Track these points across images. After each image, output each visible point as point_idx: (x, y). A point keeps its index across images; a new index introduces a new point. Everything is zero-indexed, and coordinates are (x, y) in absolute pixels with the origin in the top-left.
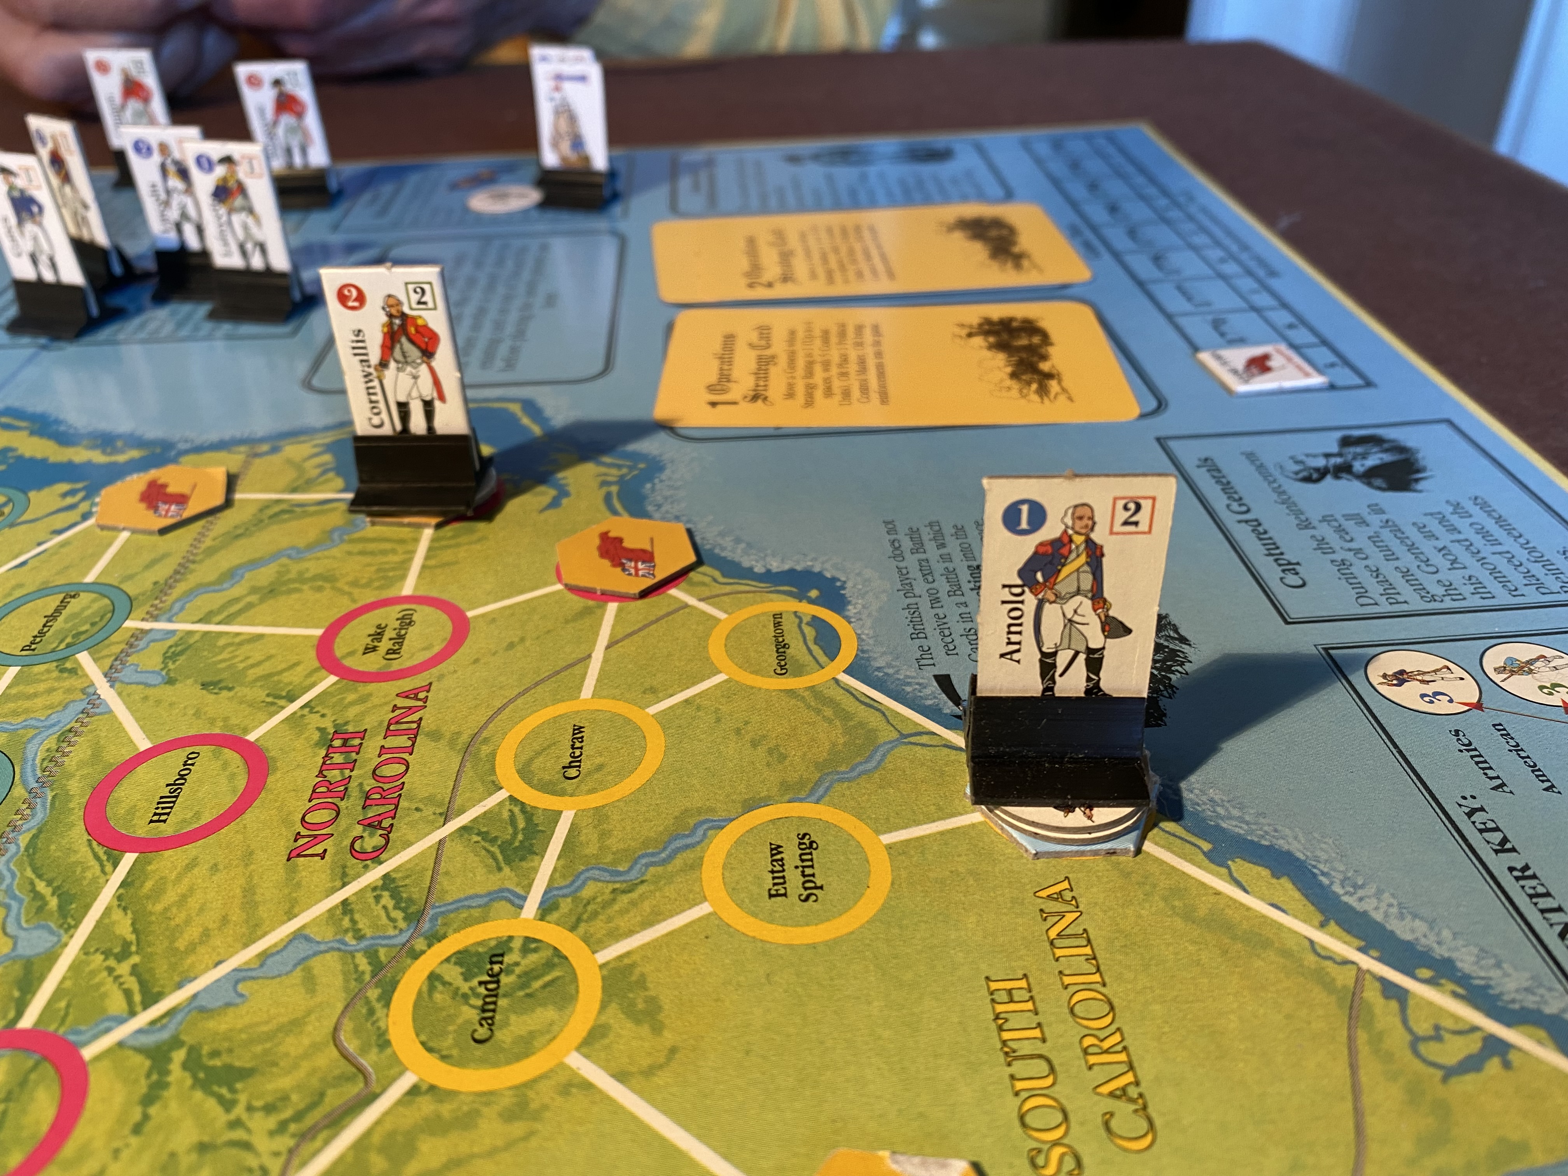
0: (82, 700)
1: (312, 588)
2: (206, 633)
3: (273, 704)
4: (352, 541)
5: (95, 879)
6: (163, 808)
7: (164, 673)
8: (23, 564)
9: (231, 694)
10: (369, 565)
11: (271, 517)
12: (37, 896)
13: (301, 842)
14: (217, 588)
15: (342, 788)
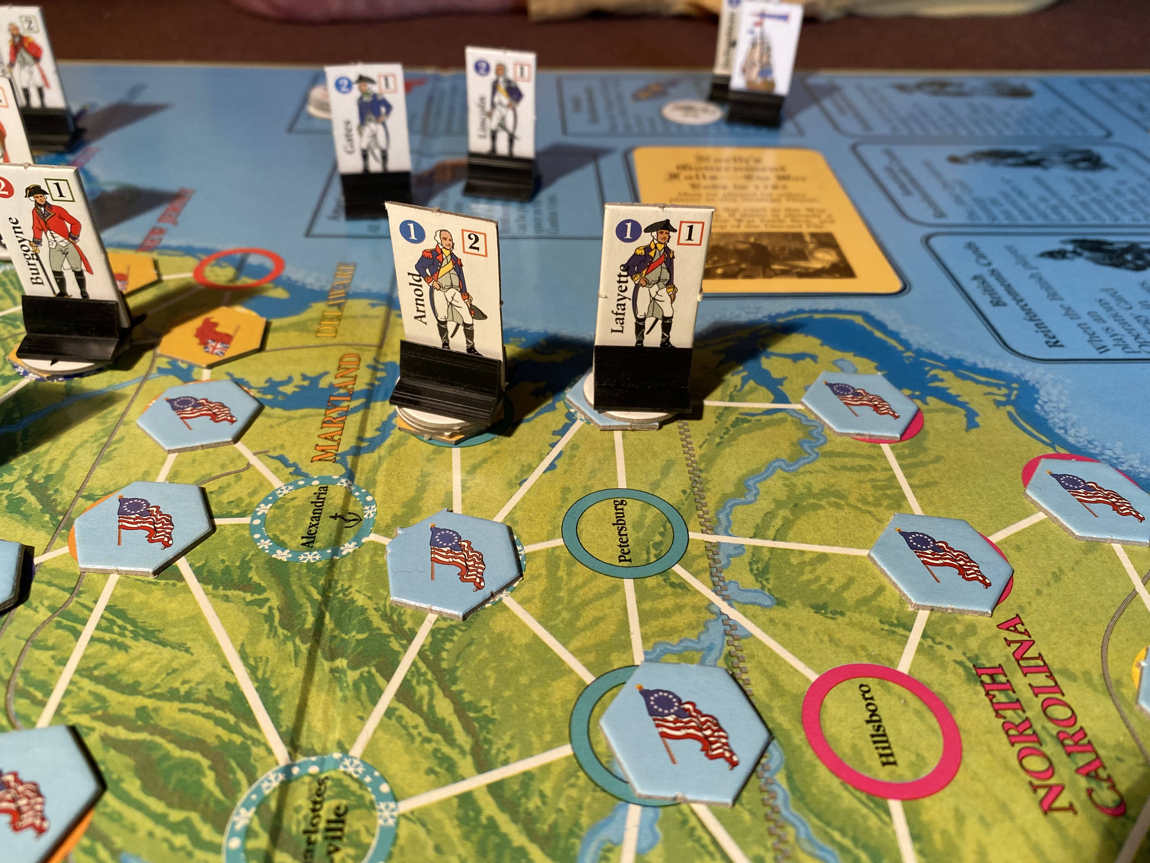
0: (715, 620)
1: (830, 504)
2: (772, 550)
3: (894, 632)
4: (825, 455)
5: (880, 829)
6: (884, 748)
7: (766, 592)
8: (552, 466)
9: (846, 619)
10: (861, 482)
11: (734, 424)
12: (843, 849)
13: (1042, 792)
14: (743, 499)
15: (1029, 732)
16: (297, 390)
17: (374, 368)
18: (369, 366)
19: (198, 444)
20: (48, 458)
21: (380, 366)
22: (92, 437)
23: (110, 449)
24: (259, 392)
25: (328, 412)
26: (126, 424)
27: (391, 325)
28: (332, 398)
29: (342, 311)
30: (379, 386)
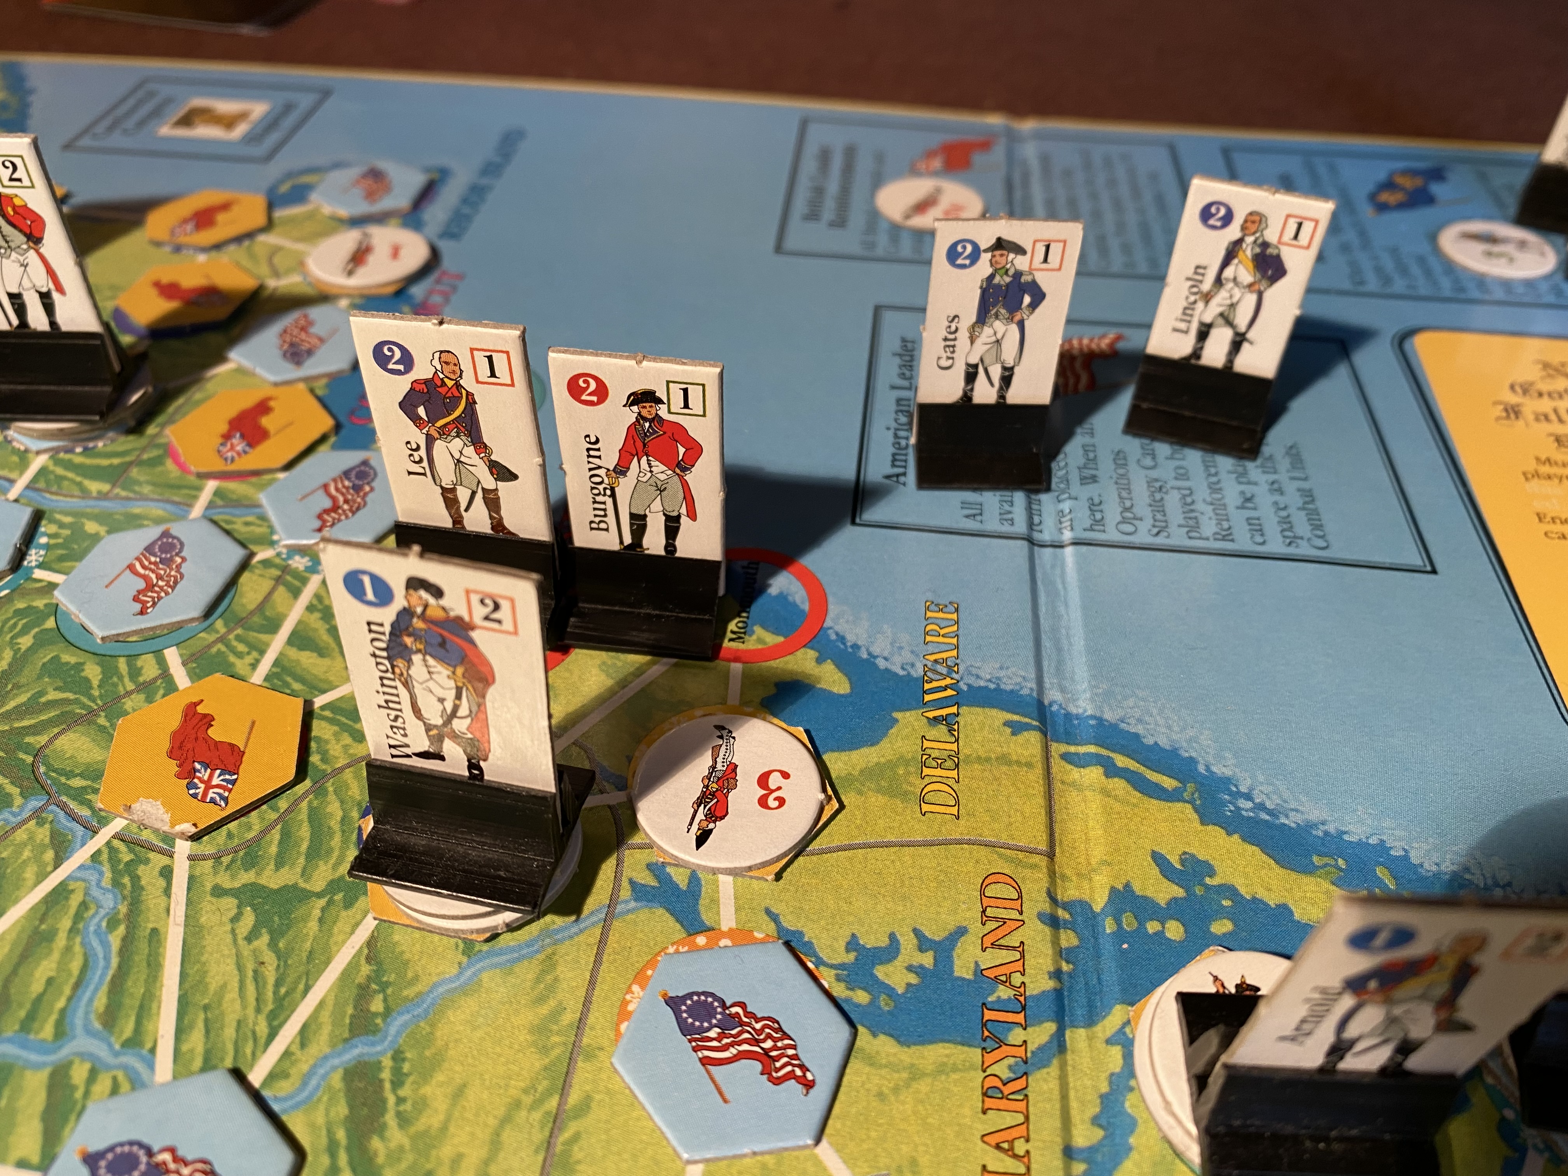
16: (913, 979)
17: (1054, 923)
18: (1040, 916)
19: (746, 1150)
20: (446, 1151)
21: (1061, 913)
22: (525, 1091)
23: (566, 1135)
24: (838, 978)
25: (990, 1058)
26: (590, 1056)
27: (1057, 786)
28: (989, 1014)
29: (957, 740)
30: (1070, 975)
